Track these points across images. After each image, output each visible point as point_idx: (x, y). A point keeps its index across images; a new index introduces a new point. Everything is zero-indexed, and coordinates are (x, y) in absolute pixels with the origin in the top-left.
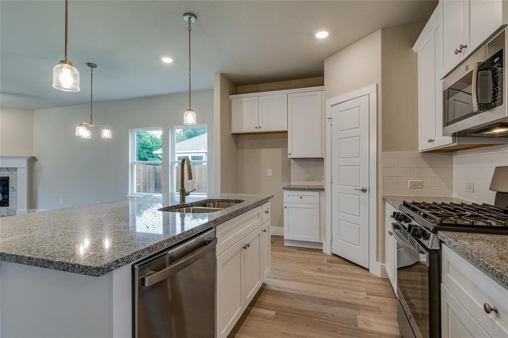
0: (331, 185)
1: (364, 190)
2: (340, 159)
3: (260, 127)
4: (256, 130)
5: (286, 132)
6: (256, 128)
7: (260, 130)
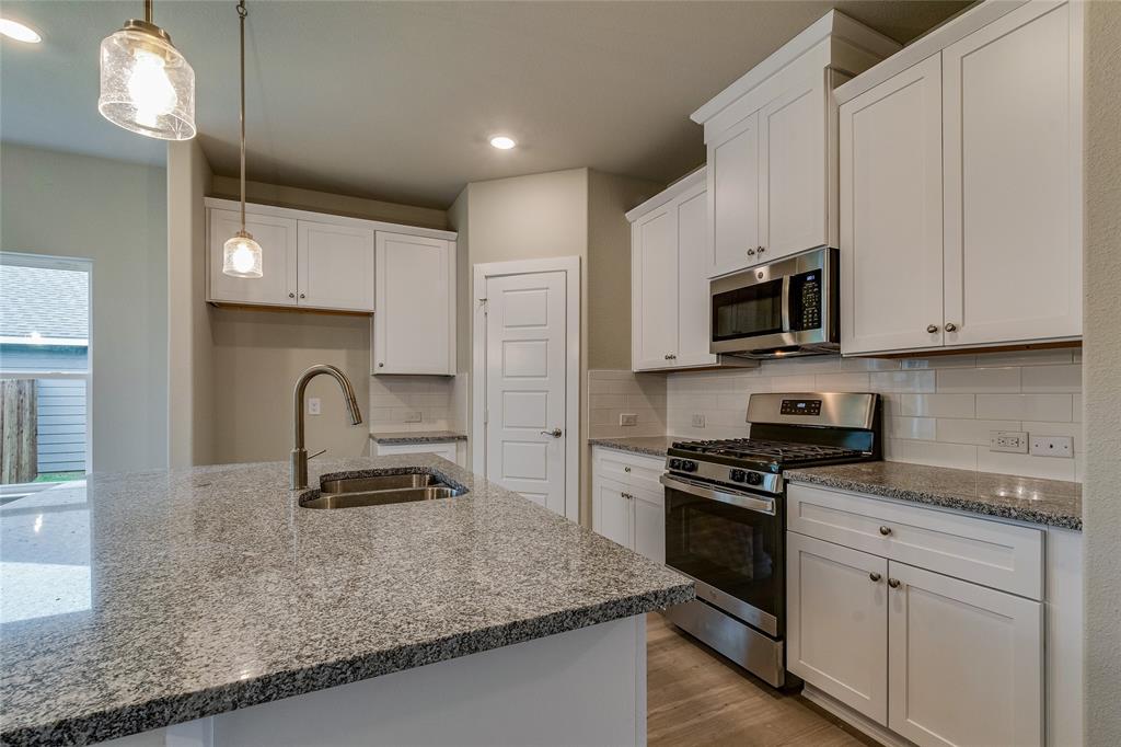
0: (486, 427)
1: (558, 434)
2: (506, 379)
3: (303, 297)
4: (292, 303)
5: (370, 315)
6: (292, 296)
7: (302, 303)
